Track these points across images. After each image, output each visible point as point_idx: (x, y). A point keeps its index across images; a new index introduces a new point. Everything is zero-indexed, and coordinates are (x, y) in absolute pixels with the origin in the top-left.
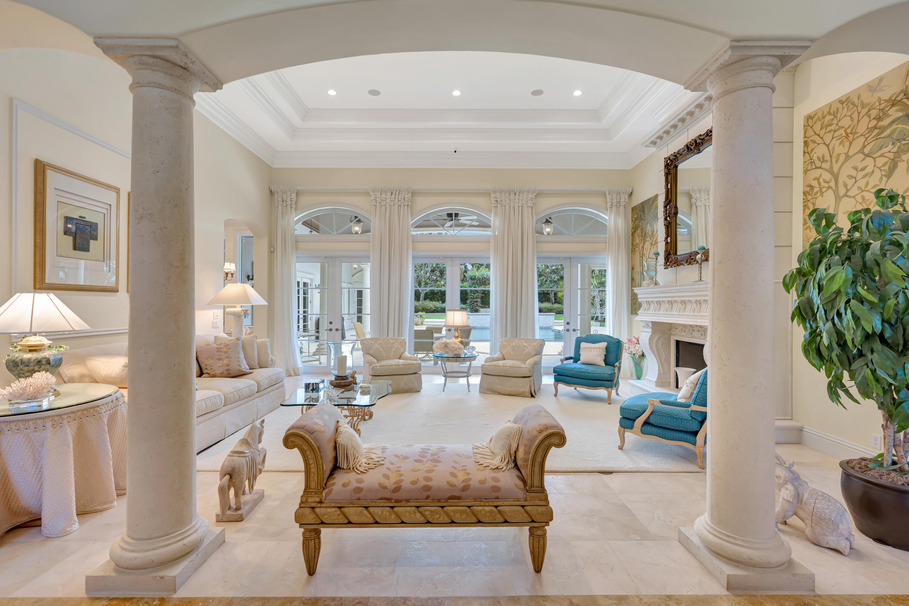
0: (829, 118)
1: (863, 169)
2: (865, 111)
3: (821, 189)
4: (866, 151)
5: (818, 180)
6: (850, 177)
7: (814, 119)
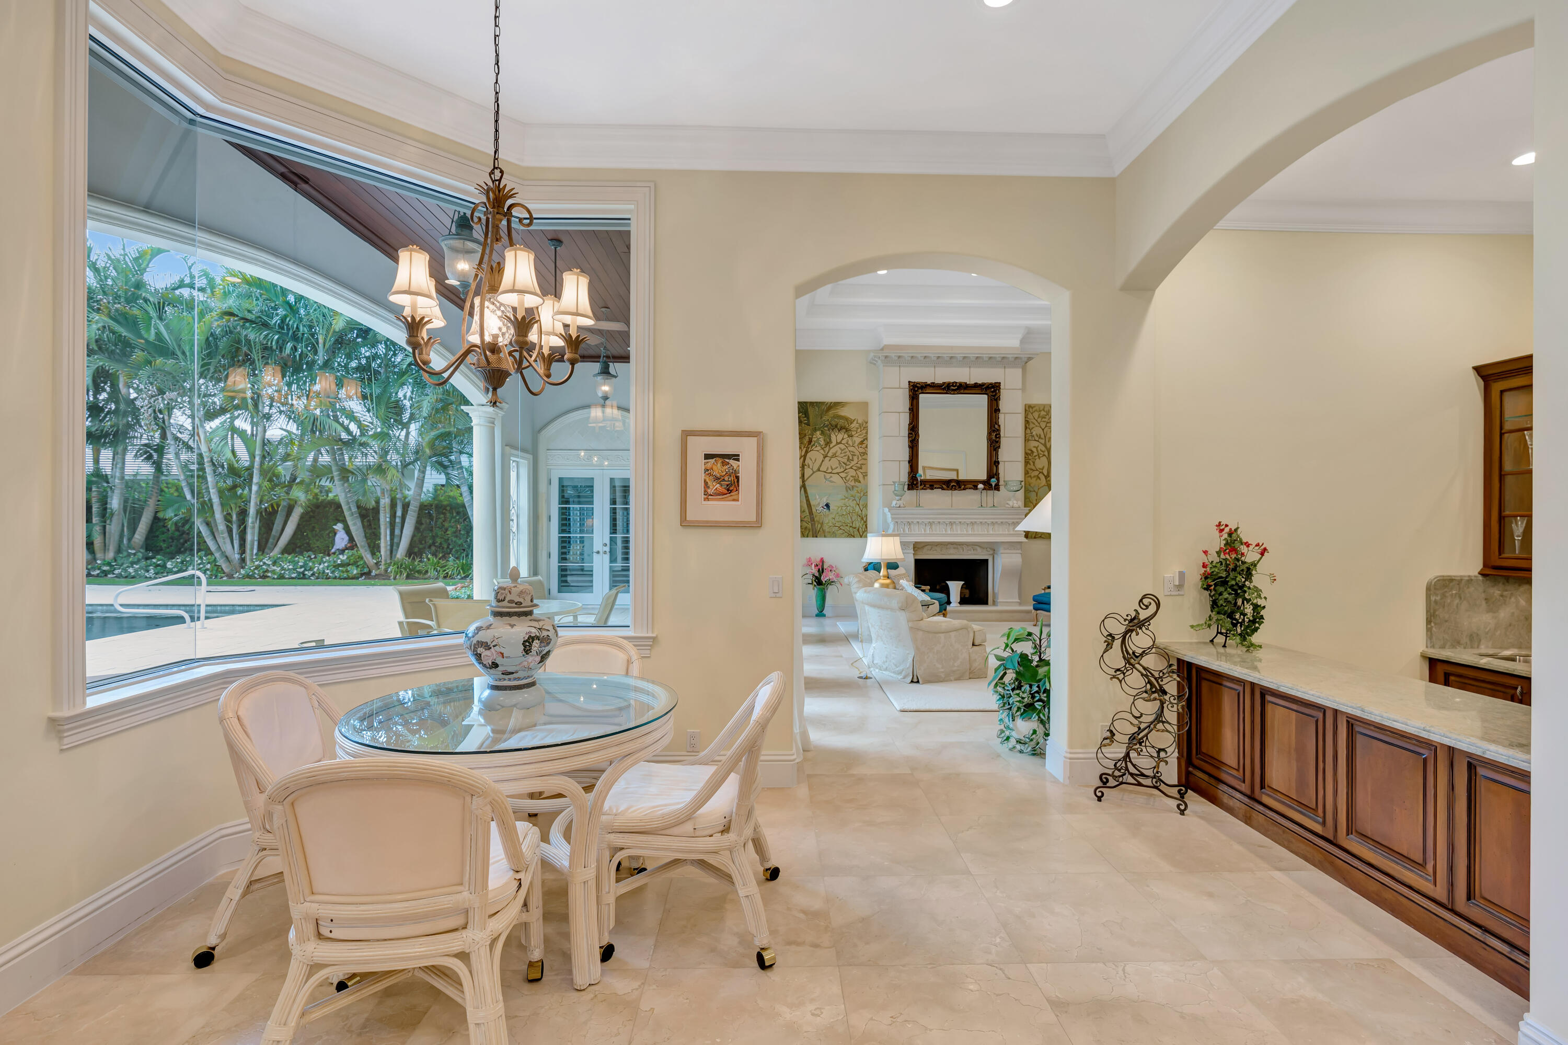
3: (1038, 455)
5: (1037, 448)
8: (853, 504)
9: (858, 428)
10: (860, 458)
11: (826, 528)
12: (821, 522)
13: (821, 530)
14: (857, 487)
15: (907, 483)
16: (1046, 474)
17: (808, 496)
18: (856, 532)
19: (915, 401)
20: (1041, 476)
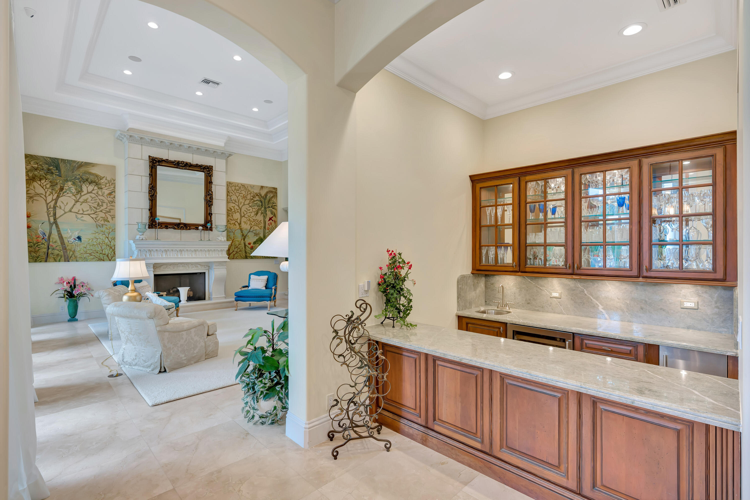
0: (237, 188)
1: (249, 210)
2: (249, 193)
3: (235, 211)
4: (250, 205)
5: (234, 207)
6: (245, 211)
7: (232, 185)
8: (103, 237)
9: (106, 183)
10: (109, 205)
11: (77, 254)
12: (73, 250)
13: (73, 256)
14: (106, 225)
15: (148, 224)
16: (239, 222)
17: (60, 231)
18: (106, 257)
19: (154, 170)
20: (236, 223)
